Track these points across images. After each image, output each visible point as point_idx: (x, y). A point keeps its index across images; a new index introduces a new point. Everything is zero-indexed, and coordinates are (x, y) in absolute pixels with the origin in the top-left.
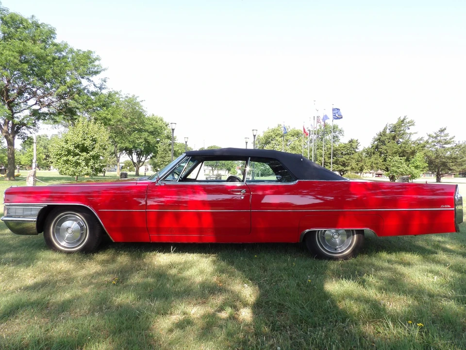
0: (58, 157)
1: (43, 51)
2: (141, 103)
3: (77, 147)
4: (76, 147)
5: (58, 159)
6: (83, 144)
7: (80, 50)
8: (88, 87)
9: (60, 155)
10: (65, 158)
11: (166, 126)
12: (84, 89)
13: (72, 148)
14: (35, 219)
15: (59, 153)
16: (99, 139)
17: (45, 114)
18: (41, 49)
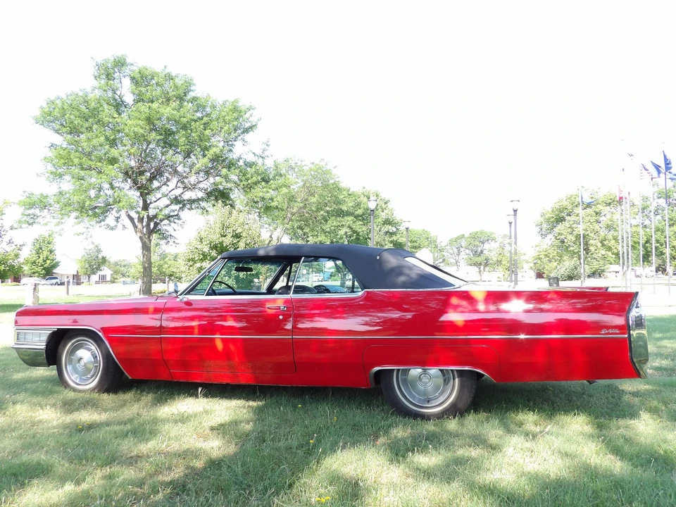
0: (191, 263)
1: (176, 112)
2: (334, 171)
3: (214, 247)
4: (212, 248)
5: (191, 266)
6: (221, 243)
7: (227, 101)
8: (244, 156)
9: (193, 260)
10: (198, 265)
11: (386, 203)
12: (240, 158)
13: (206, 249)
14: (43, 347)
15: (191, 257)
16: (244, 234)
17: (192, 201)
18: (173, 109)
